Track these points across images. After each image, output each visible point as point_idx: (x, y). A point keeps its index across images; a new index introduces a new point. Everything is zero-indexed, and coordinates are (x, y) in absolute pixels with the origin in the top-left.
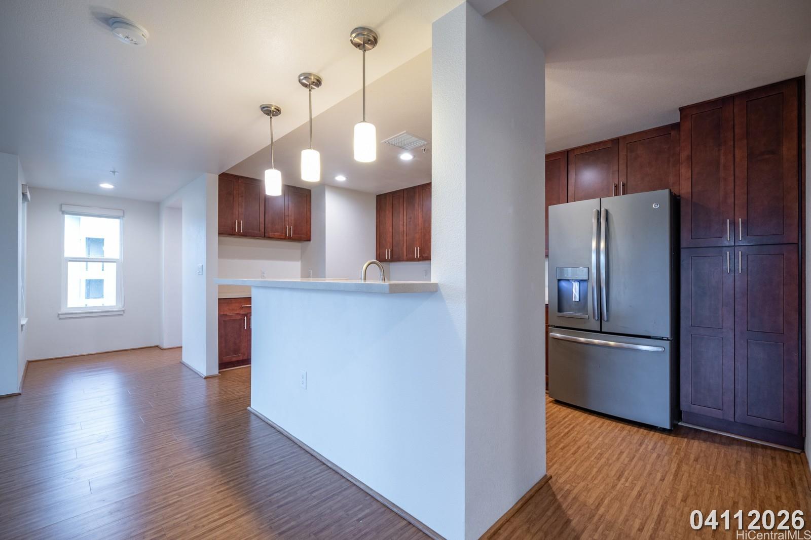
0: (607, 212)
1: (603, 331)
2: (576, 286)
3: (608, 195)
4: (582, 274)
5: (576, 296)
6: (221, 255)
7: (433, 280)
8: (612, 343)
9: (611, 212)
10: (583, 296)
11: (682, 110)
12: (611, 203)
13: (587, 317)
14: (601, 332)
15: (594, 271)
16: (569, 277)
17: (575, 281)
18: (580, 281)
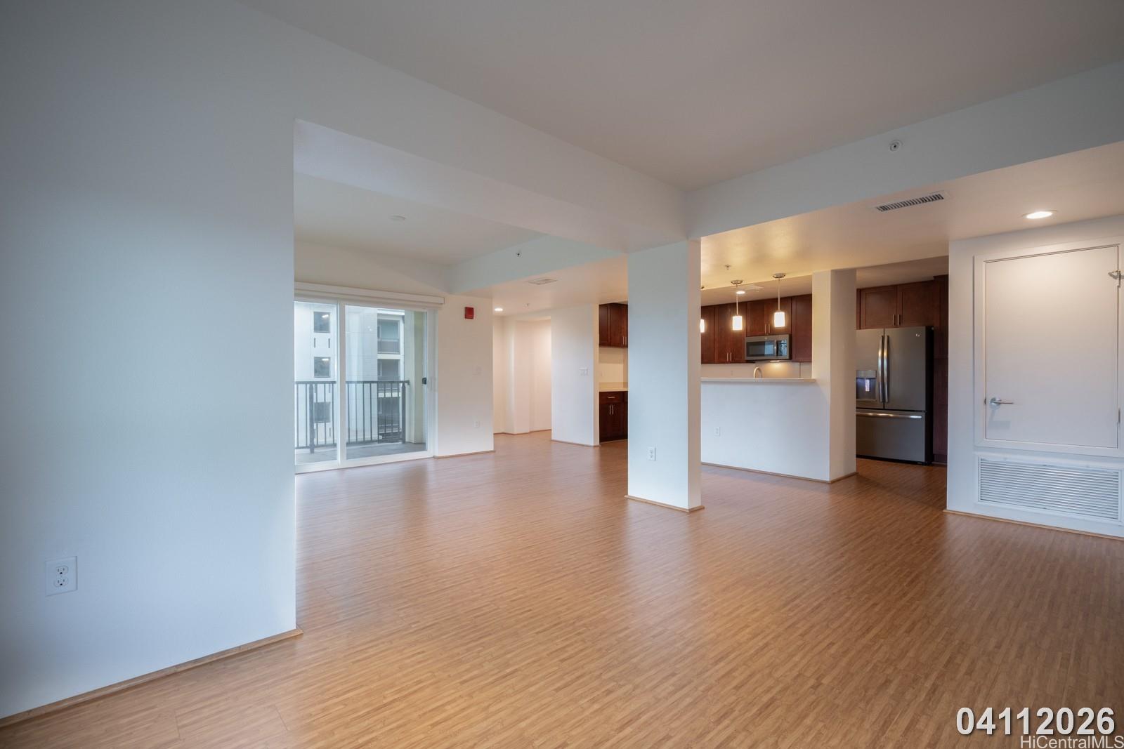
0: (888, 337)
1: (886, 408)
2: (867, 382)
3: (889, 327)
4: (871, 374)
5: (867, 389)
6: (601, 361)
7: (814, 377)
8: (891, 415)
9: (890, 336)
10: (872, 388)
11: (935, 277)
12: (890, 332)
13: (874, 400)
14: (884, 409)
15: (880, 372)
16: (862, 376)
17: (867, 379)
18: (870, 379)
